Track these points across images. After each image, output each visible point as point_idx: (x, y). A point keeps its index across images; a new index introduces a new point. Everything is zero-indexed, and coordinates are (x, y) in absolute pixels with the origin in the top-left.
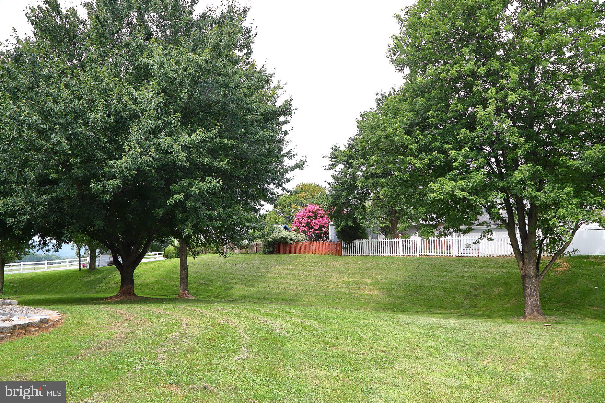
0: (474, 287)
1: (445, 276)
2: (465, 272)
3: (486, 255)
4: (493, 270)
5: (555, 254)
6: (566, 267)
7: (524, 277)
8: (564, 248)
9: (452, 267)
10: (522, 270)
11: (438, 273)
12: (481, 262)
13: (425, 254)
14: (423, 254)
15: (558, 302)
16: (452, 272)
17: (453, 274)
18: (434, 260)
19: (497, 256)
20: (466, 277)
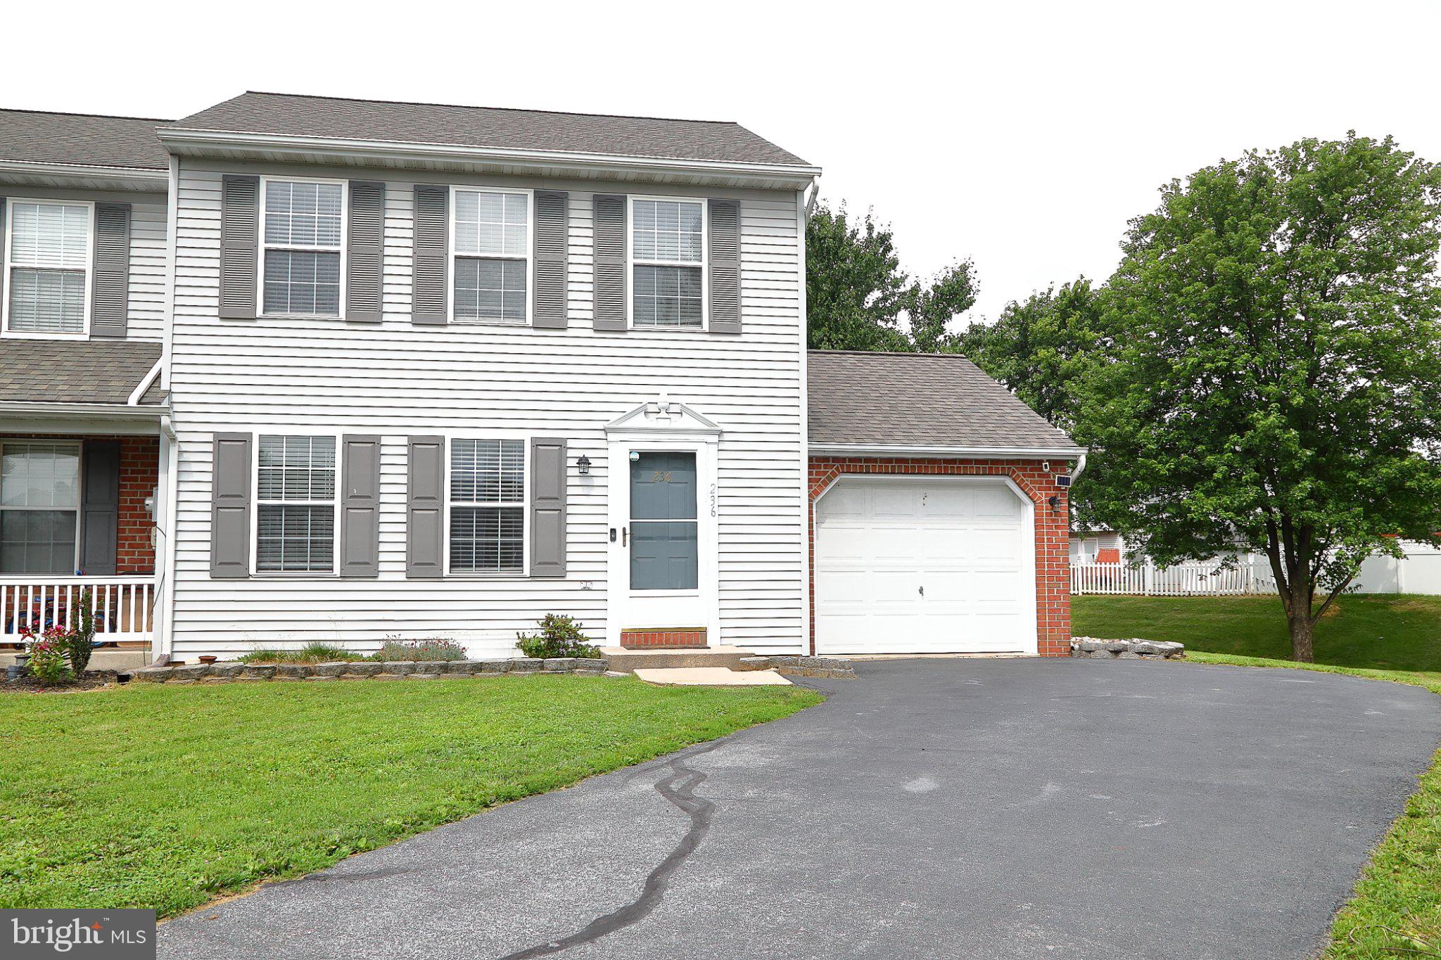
0: (1200, 640)
1: (1148, 625)
2: (1180, 619)
3: (1202, 594)
4: (1222, 616)
5: (1334, 590)
6: (1335, 611)
7: (1292, 621)
8: (1347, 582)
9: (1153, 612)
10: (1289, 610)
11: (1134, 622)
12: (1199, 605)
13: (1094, 591)
14: (1090, 591)
15: (1331, 658)
16: (1156, 619)
17: (1160, 623)
18: (1119, 601)
19: (1221, 595)
20: (1184, 627)
